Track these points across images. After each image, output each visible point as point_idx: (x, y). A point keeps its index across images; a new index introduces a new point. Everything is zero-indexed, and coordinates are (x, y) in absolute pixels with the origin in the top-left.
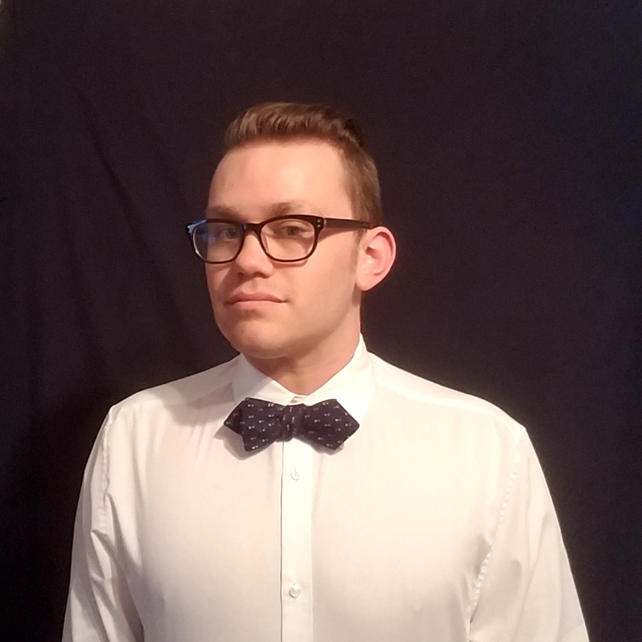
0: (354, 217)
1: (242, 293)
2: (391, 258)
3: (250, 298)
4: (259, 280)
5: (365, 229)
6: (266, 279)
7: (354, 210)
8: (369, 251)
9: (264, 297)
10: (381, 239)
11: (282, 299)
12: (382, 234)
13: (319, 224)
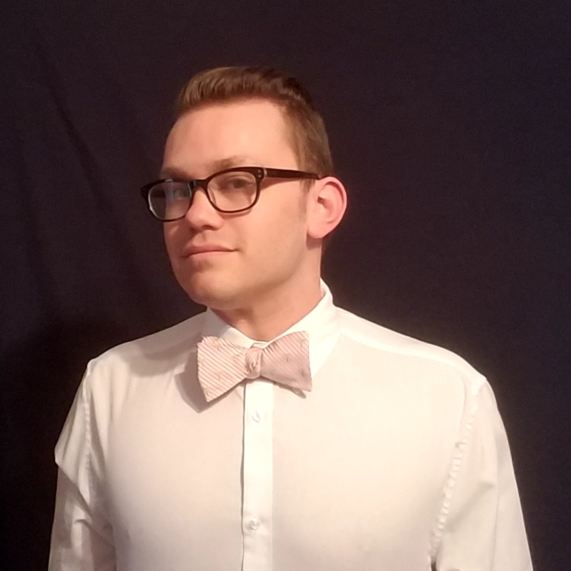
0: (299, 168)
1: (194, 247)
2: (343, 207)
4: (209, 232)
5: (312, 180)
6: (215, 232)
7: (299, 162)
8: (320, 200)
9: (215, 249)
10: (330, 187)
11: (231, 248)
12: (331, 183)
13: (259, 174)
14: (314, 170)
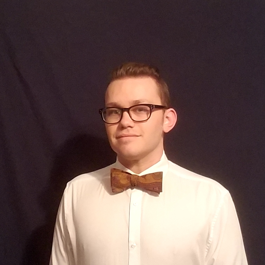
1: (123, 134)
2: (175, 120)
3: (126, 136)
4: (129, 128)
6: (132, 129)
7: (162, 102)
8: (167, 117)
9: (132, 135)
10: (171, 112)
11: (139, 135)
13: (152, 107)
14: (166, 106)
